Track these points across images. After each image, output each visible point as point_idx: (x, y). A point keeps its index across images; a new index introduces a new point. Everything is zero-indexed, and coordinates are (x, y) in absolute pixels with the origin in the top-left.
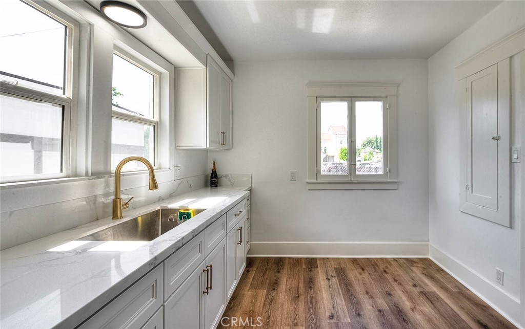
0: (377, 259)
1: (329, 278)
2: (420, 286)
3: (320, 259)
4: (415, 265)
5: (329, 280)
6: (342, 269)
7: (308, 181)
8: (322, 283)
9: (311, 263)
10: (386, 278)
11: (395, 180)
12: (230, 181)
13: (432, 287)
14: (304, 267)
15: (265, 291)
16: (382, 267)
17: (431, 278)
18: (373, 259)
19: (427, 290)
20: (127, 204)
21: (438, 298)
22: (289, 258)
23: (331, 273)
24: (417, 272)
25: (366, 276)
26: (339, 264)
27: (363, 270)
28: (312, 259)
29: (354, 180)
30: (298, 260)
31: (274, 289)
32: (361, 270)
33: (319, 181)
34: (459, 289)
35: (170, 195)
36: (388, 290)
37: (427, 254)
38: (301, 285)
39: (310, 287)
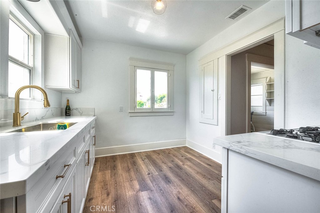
0: (164, 149)
1: (144, 160)
2: (185, 156)
3: (136, 153)
4: (181, 149)
5: (143, 160)
6: (149, 155)
7: (129, 111)
8: (140, 162)
9: (132, 156)
10: (170, 156)
11: (173, 111)
12: (79, 112)
13: (189, 156)
14: (128, 157)
15: (109, 171)
16: (167, 152)
17: (189, 153)
18: (163, 149)
19: (188, 157)
20: (23, 117)
21: (192, 159)
22: (119, 155)
23: (143, 158)
24: (183, 152)
25: (161, 156)
26: (147, 154)
27: (159, 154)
28: (132, 153)
29: (154, 111)
30: (124, 156)
31: (114, 169)
32: (158, 155)
33: (136, 111)
34: (199, 155)
35: (42, 117)
36: (171, 160)
37: (186, 145)
38: (129, 165)
39: (135, 165)
